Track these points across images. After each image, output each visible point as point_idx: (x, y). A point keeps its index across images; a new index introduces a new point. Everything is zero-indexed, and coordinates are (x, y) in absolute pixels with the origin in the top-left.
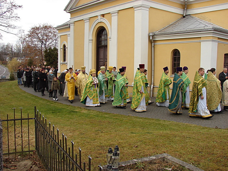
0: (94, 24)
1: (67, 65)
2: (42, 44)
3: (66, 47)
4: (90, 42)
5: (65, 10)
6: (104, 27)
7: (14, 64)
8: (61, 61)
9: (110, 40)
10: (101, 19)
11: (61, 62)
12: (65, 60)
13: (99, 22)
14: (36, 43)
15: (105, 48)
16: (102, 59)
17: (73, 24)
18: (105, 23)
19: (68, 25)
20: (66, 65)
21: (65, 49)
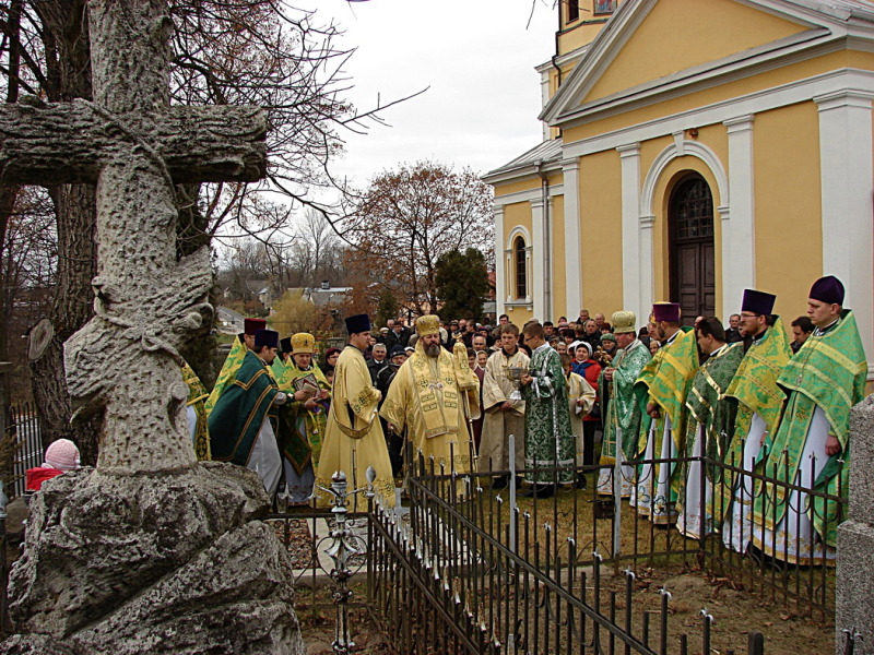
0: (660, 163)
1: (531, 311)
2: (412, 236)
3: (528, 245)
4: (644, 225)
5: (542, 118)
6: (698, 174)
7: (294, 311)
8: (509, 297)
9: (723, 217)
10: (685, 144)
11: (509, 301)
12: (521, 292)
13: (677, 157)
14: (391, 233)
15: (703, 245)
16: (690, 285)
17: (575, 166)
18: (705, 158)
19: (532, 165)
20: (529, 309)
21: (524, 253)
